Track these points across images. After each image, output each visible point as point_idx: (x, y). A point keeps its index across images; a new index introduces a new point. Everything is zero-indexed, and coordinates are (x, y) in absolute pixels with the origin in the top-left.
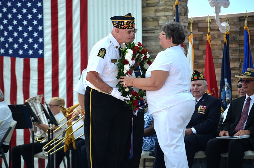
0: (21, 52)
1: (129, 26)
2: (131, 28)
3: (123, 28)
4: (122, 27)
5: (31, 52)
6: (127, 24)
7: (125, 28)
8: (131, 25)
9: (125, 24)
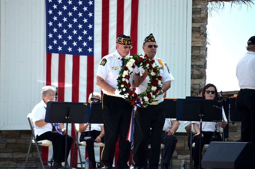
0: (70, 49)
1: (125, 43)
2: (126, 45)
3: (120, 44)
4: (120, 42)
5: (80, 50)
6: (123, 41)
7: (122, 44)
8: (126, 43)
9: (122, 40)
